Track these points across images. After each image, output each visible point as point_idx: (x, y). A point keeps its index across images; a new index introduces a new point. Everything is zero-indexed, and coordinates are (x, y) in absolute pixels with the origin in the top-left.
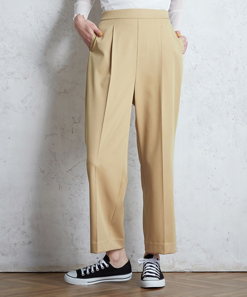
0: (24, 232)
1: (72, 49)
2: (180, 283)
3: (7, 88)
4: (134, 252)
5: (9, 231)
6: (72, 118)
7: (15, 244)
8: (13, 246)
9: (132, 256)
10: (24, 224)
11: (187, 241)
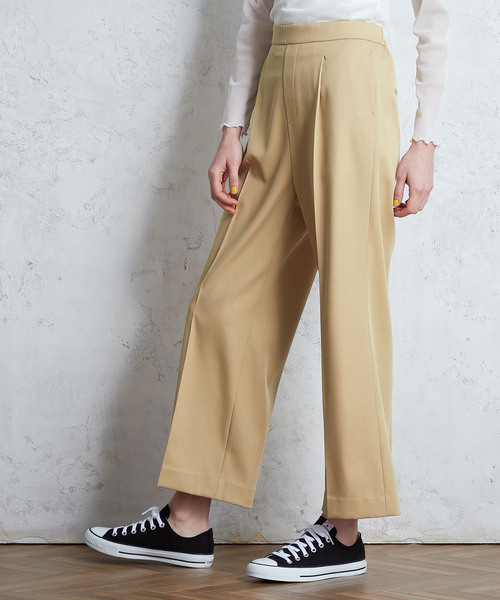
0: (88, 465)
1: (184, 102)
2: (396, 565)
3: (56, 180)
4: (306, 504)
5: (59, 462)
6: (185, 239)
7: (71, 489)
8: (67, 491)
9: (302, 511)
10: (88, 448)
11: (412, 482)
